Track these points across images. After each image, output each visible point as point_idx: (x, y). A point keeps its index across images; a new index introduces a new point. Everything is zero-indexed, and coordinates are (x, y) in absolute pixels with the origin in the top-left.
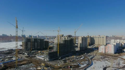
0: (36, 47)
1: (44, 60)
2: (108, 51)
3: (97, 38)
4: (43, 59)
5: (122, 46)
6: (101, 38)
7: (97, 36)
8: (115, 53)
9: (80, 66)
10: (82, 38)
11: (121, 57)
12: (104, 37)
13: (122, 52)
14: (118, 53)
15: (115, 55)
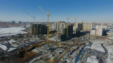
0: (40, 32)
1: (57, 41)
2: (97, 34)
3: (85, 24)
4: (55, 40)
5: (105, 31)
6: (89, 24)
7: (85, 23)
8: (103, 35)
9: (86, 44)
10: (78, 24)
11: (107, 38)
12: (91, 24)
13: (107, 35)
14: (104, 35)
15: (103, 36)
